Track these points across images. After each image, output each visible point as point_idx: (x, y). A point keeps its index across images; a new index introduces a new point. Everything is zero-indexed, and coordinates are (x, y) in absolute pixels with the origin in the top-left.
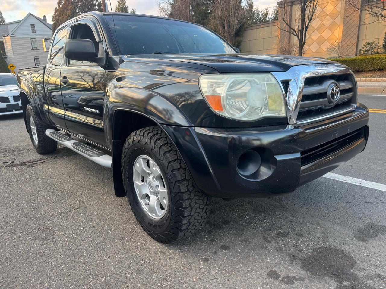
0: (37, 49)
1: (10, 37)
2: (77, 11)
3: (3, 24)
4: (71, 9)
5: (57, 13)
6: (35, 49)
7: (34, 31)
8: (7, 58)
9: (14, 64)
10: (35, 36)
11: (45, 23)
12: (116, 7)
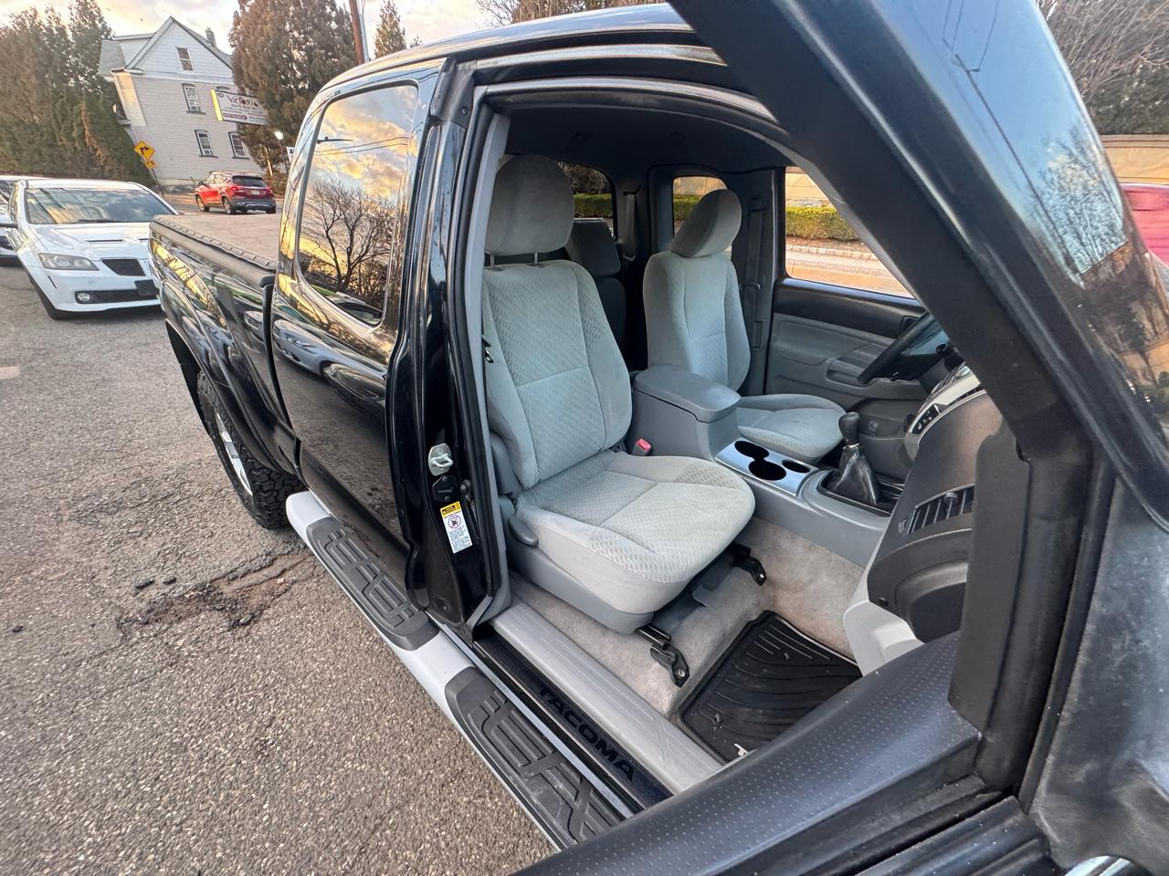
0: (200, 113)
1: (129, 74)
2: (287, 27)
3: (106, 38)
4: (272, 20)
5: (239, 27)
6: (194, 111)
7: (187, 66)
8: (129, 126)
9: (149, 145)
10: (194, 80)
11: (212, 49)
12: (378, 30)
